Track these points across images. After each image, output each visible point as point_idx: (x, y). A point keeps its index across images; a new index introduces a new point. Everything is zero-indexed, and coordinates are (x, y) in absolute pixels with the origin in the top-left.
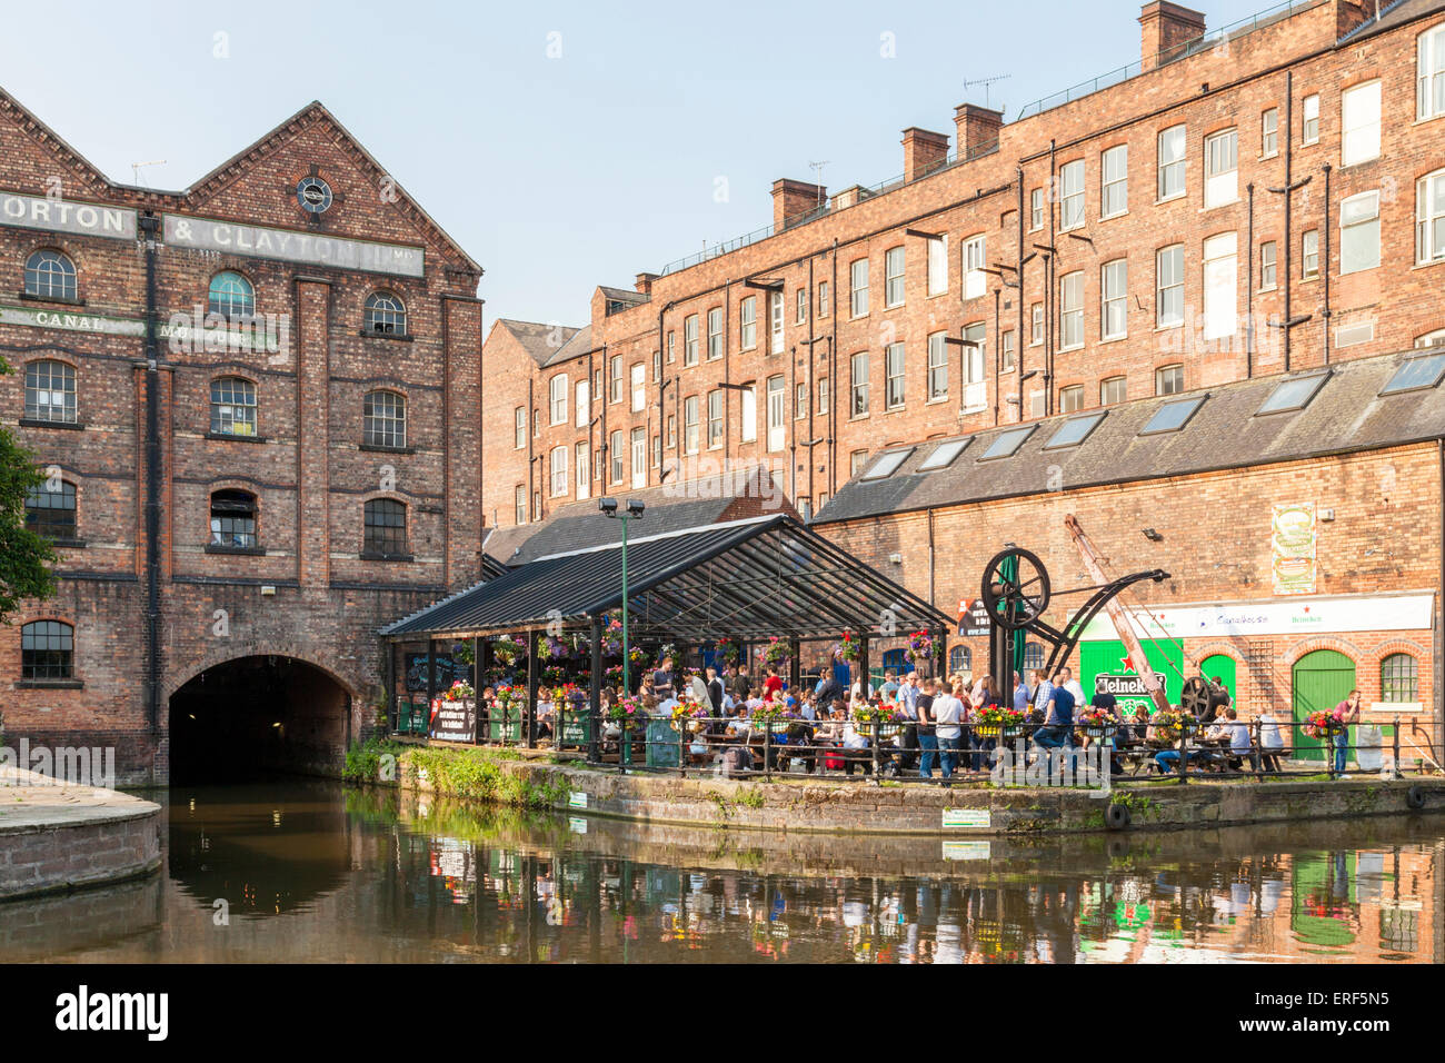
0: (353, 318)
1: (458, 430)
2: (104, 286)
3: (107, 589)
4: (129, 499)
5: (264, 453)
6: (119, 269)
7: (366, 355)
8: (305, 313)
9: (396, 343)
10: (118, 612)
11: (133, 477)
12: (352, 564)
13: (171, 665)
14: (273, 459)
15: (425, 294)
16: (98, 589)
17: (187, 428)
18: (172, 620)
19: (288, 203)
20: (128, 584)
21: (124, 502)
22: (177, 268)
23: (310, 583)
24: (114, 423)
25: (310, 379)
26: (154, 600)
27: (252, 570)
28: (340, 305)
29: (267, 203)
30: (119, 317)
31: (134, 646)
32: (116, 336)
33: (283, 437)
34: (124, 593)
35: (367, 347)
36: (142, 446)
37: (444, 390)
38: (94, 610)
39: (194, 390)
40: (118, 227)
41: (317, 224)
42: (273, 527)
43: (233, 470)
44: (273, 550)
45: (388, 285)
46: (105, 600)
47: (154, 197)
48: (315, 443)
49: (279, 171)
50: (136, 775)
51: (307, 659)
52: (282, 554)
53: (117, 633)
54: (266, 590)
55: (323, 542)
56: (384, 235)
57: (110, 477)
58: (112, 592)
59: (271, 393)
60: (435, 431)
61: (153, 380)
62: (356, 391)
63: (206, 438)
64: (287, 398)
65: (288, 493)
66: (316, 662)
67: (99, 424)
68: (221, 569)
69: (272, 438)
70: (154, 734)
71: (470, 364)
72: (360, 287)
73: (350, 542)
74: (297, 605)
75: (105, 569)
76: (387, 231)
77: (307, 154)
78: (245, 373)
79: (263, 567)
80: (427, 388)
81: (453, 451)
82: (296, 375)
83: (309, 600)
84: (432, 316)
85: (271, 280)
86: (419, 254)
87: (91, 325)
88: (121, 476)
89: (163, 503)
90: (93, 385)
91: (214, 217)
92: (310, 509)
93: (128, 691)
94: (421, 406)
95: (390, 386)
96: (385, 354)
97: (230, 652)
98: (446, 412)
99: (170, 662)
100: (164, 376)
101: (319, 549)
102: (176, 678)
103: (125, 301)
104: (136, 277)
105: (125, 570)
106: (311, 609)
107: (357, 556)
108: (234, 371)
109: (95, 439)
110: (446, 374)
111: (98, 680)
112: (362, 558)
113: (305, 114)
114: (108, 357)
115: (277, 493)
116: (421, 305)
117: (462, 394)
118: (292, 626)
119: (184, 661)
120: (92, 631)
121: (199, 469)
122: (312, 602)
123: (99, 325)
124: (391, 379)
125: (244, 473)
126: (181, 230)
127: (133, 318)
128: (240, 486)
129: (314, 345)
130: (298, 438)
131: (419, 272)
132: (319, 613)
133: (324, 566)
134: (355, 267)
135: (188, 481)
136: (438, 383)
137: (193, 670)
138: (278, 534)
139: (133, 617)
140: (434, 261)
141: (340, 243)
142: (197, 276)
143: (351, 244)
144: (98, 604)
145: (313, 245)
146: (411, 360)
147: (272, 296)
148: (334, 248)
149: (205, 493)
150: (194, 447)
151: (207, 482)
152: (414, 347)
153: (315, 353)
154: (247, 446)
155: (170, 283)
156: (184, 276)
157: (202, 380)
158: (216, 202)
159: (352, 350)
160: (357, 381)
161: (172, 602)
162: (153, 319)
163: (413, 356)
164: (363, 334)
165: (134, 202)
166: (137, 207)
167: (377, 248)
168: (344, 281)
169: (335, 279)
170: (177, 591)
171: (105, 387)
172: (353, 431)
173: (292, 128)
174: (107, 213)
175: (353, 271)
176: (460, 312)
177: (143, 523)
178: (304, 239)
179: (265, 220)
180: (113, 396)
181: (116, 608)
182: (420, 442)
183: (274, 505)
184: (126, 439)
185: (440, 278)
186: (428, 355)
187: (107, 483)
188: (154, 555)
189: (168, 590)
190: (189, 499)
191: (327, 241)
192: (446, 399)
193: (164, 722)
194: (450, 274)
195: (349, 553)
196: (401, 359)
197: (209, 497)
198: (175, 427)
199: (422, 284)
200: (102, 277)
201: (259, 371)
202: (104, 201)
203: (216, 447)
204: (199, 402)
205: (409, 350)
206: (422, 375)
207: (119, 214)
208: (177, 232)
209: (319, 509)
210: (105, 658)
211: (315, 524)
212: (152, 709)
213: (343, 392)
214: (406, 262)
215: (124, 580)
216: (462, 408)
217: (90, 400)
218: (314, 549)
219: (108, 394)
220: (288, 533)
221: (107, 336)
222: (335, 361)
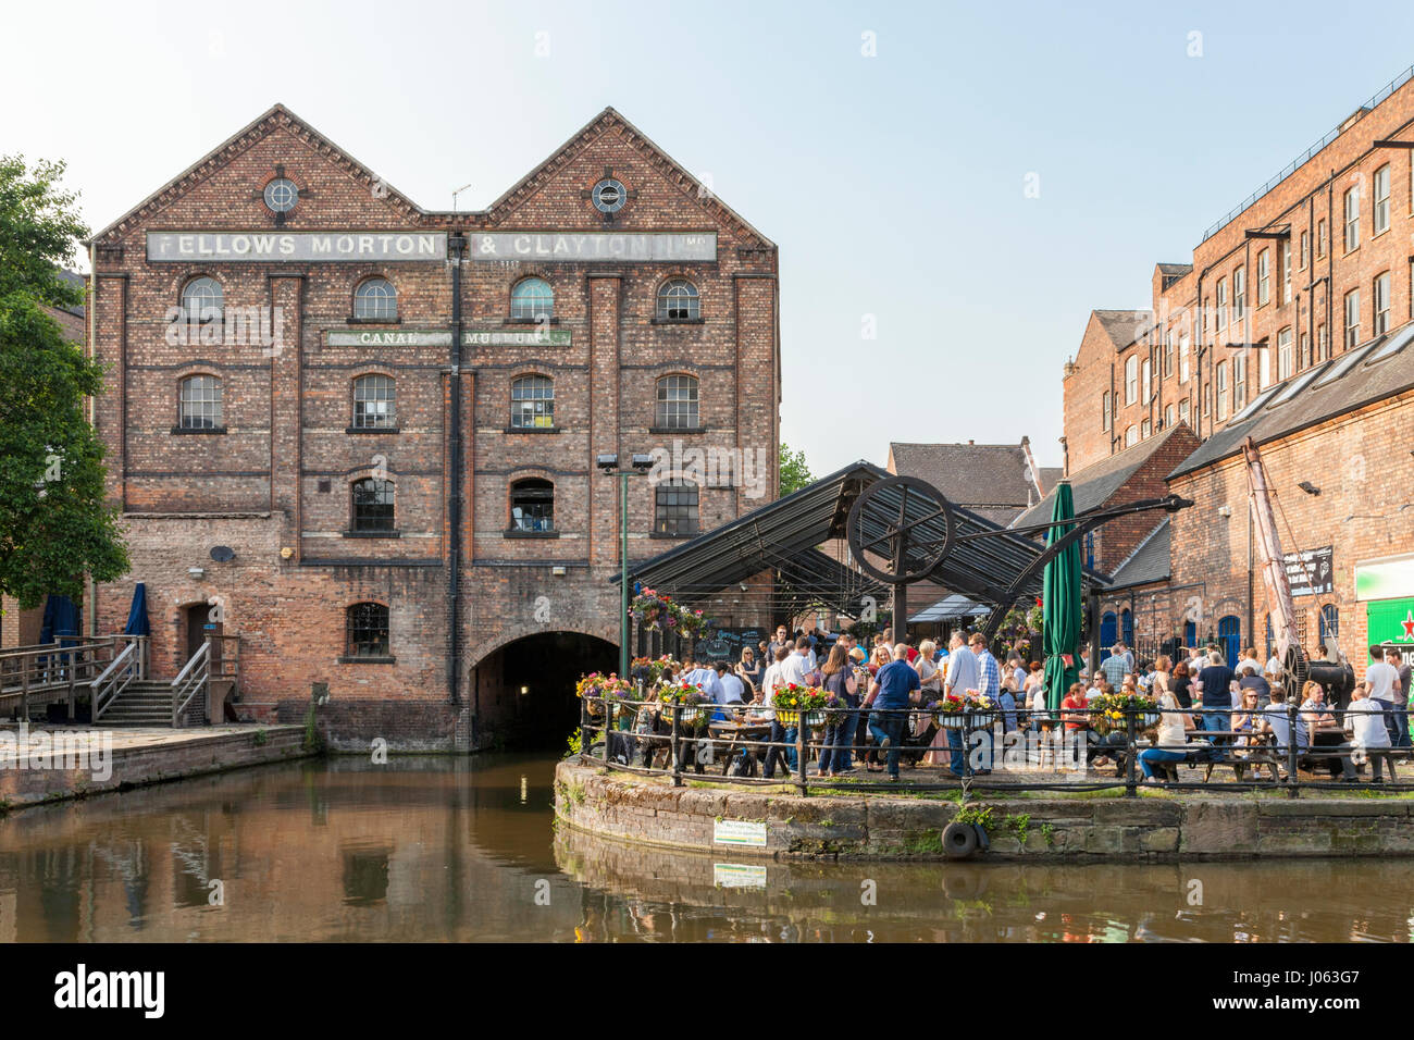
0: (644, 308)
1: (749, 406)
2: (418, 304)
3: (416, 574)
4: (438, 492)
5: (558, 442)
6: (430, 287)
7: (656, 342)
8: (596, 308)
9: (688, 327)
10: (425, 595)
11: (439, 472)
12: (642, 543)
13: (471, 642)
14: (566, 448)
15: (718, 276)
16: (409, 574)
17: (489, 425)
18: (472, 601)
19: (582, 206)
20: (433, 569)
21: (434, 495)
22: (481, 280)
23: (599, 562)
24: (425, 425)
25: (600, 370)
26: (457, 582)
27: (547, 552)
28: (631, 297)
29: (564, 209)
30: (430, 330)
31: (438, 625)
32: (427, 347)
33: (576, 426)
34: (431, 577)
35: (658, 334)
36: (447, 444)
37: (734, 368)
38: (405, 593)
39: (495, 390)
40: (431, 250)
41: (610, 223)
42: (566, 511)
43: (530, 460)
44: (566, 533)
45: (679, 272)
46: (414, 584)
47: (460, 219)
48: (605, 430)
49: (574, 178)
50: (439, 741)
51: (596, 635)
52: (575, 536)
53: (425, 613)
54: (559, 570)
55: (613, 523)
56: (676, 224)
57: (421, 473)
58: (420, 577)
59: (566, 386)
60: (726, 409)
61: (457, 384)
62: (646, 377)
63: (505, 433)
64: (580, 389)
65: (580, 479)
66: (604, 638)
67: (412, 427)
68: (519, 552)
69: (566, 428)
70: (456, 703)
71: (763, 340)
72: (652, 277)
73: (641, 522)
74: (587, 584)
75: (417, 555)
76: (680, 220)
77: (602, 158)
78: (541, 370)
79: (558, 549)
80: (718, 368)
81: (743, 428)
82: (589, 368)
83: (598, 578)
84: (724, 297)
85: (566, 281)
86: (712, 238)
87: (406, 339)
88: (431, 472)
89: (465, 494)
90: (407, 393)
91: (514, 230)
92: (600, 492)
93: (433, 665)
94: (712, 385)
95: (681, 369)
96: (677, 338)
97: (524, 629)
98: (737, 390)
99: (470, 639)
100: (467, 379)
101: (608, 530)
102: (475, 653)
103: (435, 315)
104: (444, 292)
105: (434, 556)
106: (600, 587)
107: (647, 535)
108: (531, 369)
109: (408, 441)
110: (737, 353)
111: (407, 655)
112: (652, 537)
113: (599, 121)
114: (420, 366)
115: (570, 479)
116: (712, 288)
117: (752, 371)
118: (581, 604)
119: (482, 638)
120: (402, 612)
121: (499, 461)
122: (601, 581)
123: (413, 339)
124: (682, 362)
125: (540, 462)
126: (486, 245)
127: (441, 330)
128: (536, 474)
129: (604, 337)
130: (590, 426)
131: (710, 256)
132: (607, 591)
133: (613, 546)
134: (647, 258)
135: (489, 473)
136: (730, 362)
137: (490, 646)
138: (571, 518)
139: (438, 599)
140: (727, 243)
141: (633, 238)
142: (498, 285)
143: (643, 238)
144: (407, 587)
145: (608, 240)
146: (701, 342)
147: (567, 296)
148: (628, 243)
149: (504, 483)
150: (495, 442)
151: (506, 473)
152: (705, 329)
153: (605, 344)
154: (543, 437)
155: (475, 295)
156: (487, 287)
157: (501, 380)
158: (517, 215)
159: (643, 338)
160: (648, 368)
161: (472, 584)
162: (459, 329)
163: (704, 338)
164: (654, 322)
165: (444, 226)
166: (447, 230)
167: (669, 238)
168: (635, 273)
169: (625, 274)
170: (477, 574)
171: (417, 394)
172: (643, 416)
173: (586, 137)
174: (422, 238)
175: (645, 263)
176: (752, 290)
177: (448, 514)
178: (598, 239)
179: (561, 226)
180: (424, 401)
181: (423, 590)
182: (711, 422)
183: (568, 491)
184: (435, 439)
185: (732, 259)
186: (720, 336)
187: (418, 479)
188: (456, 542)
189: (469, 574)
190: (489, 489)
191: (621, 238)
192: (736, 377)
193: (465, 692)
194: (743, 254)
195: (639, 533)
196: (692, 342)
197: (508, 486)
198: (476, 424)
199: (713, 267)
200: (417, 296)
201: (554, 367)
202: (419, 228)
203: (516, 440)
204: (499, 400)
205: (700, 332)
206: (713, 356)
207: (432, 238)
208: (482, 249)
209: (609, 493)
210: (413, 635)
211: (604, 506)
212: (454, 681)
213: (634, 379)
214: (699, 247)
215: (429, 566)
216: (754, 386)
217: (405, 406)
218: (603, 531)
219: (420, 400)
220: (581, 516)
221: (419, 348)
222: (627, 351)
